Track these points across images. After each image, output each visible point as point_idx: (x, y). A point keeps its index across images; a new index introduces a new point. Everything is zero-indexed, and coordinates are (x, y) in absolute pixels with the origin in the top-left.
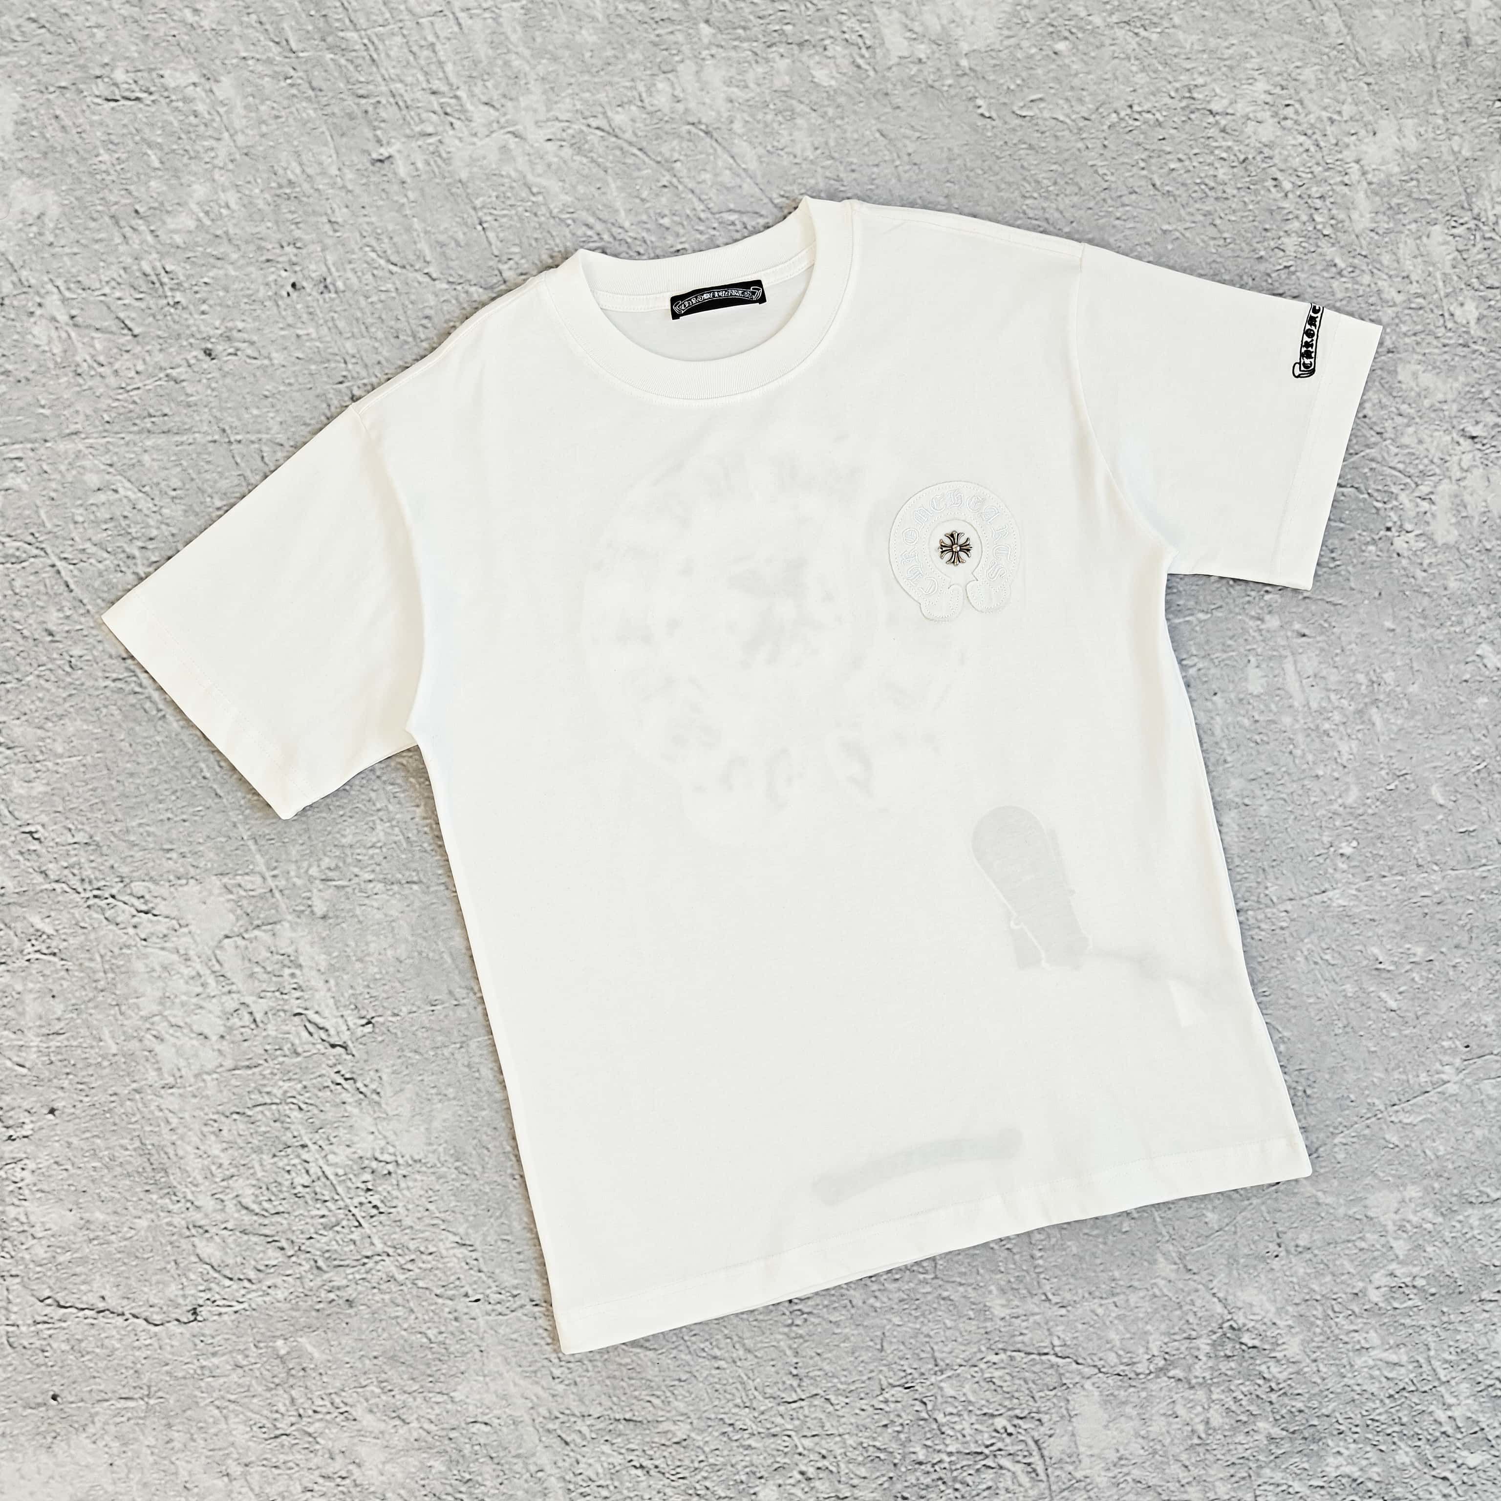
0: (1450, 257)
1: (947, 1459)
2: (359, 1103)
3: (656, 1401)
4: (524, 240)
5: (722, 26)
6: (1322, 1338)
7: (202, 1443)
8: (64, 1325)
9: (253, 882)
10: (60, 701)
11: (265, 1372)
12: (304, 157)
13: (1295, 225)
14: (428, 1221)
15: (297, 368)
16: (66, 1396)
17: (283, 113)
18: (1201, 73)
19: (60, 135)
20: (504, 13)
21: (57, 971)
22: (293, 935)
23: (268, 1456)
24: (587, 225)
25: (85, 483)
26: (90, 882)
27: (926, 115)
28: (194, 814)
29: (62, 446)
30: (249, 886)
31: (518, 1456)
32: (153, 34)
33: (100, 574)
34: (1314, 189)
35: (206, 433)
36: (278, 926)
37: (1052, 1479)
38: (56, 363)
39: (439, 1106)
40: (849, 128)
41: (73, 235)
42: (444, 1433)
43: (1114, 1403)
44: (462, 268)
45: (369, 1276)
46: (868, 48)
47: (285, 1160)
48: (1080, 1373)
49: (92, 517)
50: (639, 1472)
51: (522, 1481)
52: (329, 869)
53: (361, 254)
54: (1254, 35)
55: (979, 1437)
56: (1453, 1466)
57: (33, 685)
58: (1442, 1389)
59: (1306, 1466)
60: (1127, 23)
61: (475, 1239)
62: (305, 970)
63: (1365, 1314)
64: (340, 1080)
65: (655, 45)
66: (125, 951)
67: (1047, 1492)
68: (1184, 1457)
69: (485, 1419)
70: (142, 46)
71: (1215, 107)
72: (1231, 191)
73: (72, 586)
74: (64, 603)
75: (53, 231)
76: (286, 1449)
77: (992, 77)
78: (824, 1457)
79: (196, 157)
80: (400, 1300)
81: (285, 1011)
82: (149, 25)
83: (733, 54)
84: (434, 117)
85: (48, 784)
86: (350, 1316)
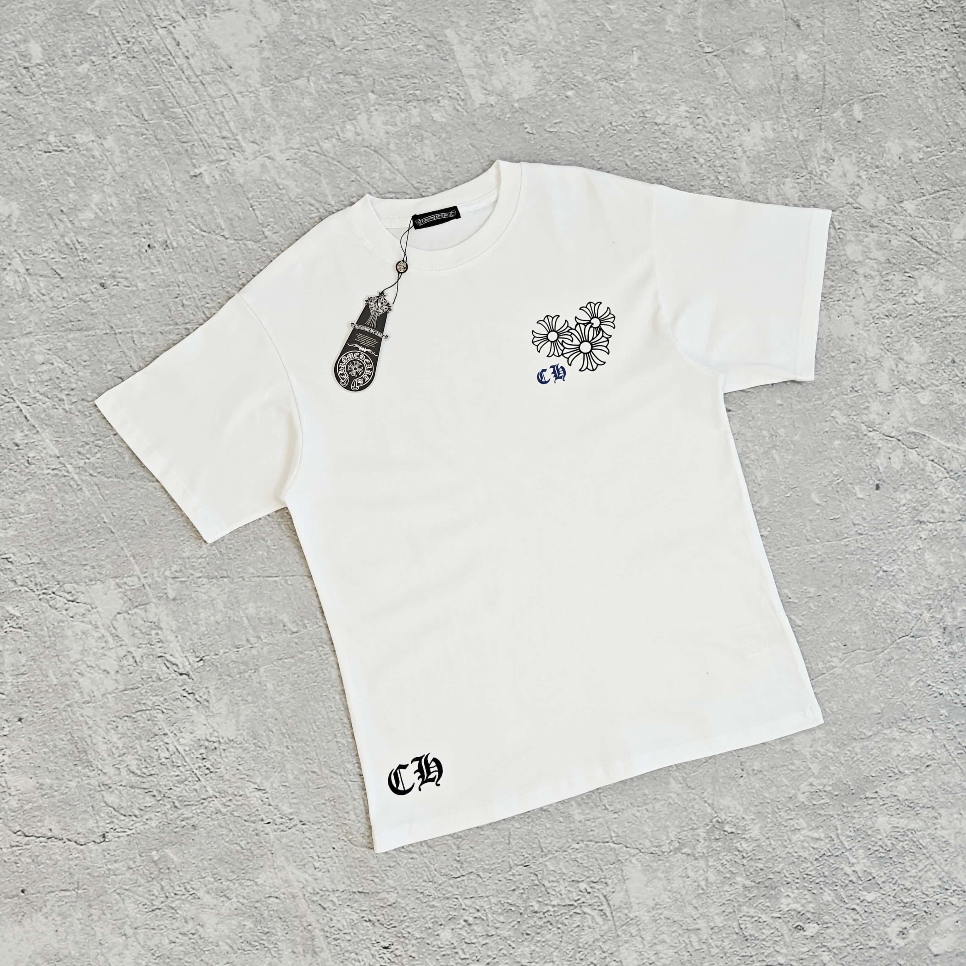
0: (797, 195)
1: (552, 909)
2: (197, 707)
3: (376, 880)
4: (276, 214)
5: (381, 94)
6: (772, 824)
7: (109, 915)
8: (28, 847)
9: (133, 581)
10: (23, 482)
11: (146, 871)
12: (153, 176)
13: (708, 182)
14: (238, 776)
15: (152, 291)
16: (30, 890)
17: (141, 154)
18: (649, 103)
19: (20, 172)
20: (261, 94)
21: (22, 638)
22: (156, 611)
23: (148, 922)
24: (311, 205)
25: (35, 360)
26: (41, 585)
27: (497, 134)
28: (99, 544)
29: (22, 341)
30: (131, 584)
31: (296, 917)
32: (70, 116)
33: (44, 411)
34: (717, 162)
35: (102, 329)
36: (148, 606)
37: (616, 919)
38: (18, 295)
39: (243, 707)
40: (454, 144)
41: (27, 226)
42: (251, 904)
43: (651, 870)
44: (242, 231)
45: (205, 811)
46: (462, 100)
47: (155, 743)
48: (629, 853)
49: (39, 379)
50: (368, 924)
51: (299, 932)
52: (176, 571)
53: (186, 227)
54: (677, 81)
55: (570, 895)
56: (858, 901)
57: (7, 475)
58: (847, 854)
59: (768, 904)
60: (606, 79)
61: (267, 786)
62: (164, 631)
63: (796, 809)
64: (186, 694)
65: (344, 105)
66: (61, 624)
67: (613, 926)
68: (694, 902)
69: (276, 895)
70: (64, 123)
71: (658, 121)
72: (670, 165)
73: (29, 418)
74: (24, 428)
75: (16, 224)
76: (159, 918)
77: (532, 112)
78: (478, 911)
79: (94, 180)
80: (223, 824)
81: (153, 655)
82: (67, 111)
83: (387, 108)
84: (224, 151)
85: (16, 530)
86: (194, 835)
